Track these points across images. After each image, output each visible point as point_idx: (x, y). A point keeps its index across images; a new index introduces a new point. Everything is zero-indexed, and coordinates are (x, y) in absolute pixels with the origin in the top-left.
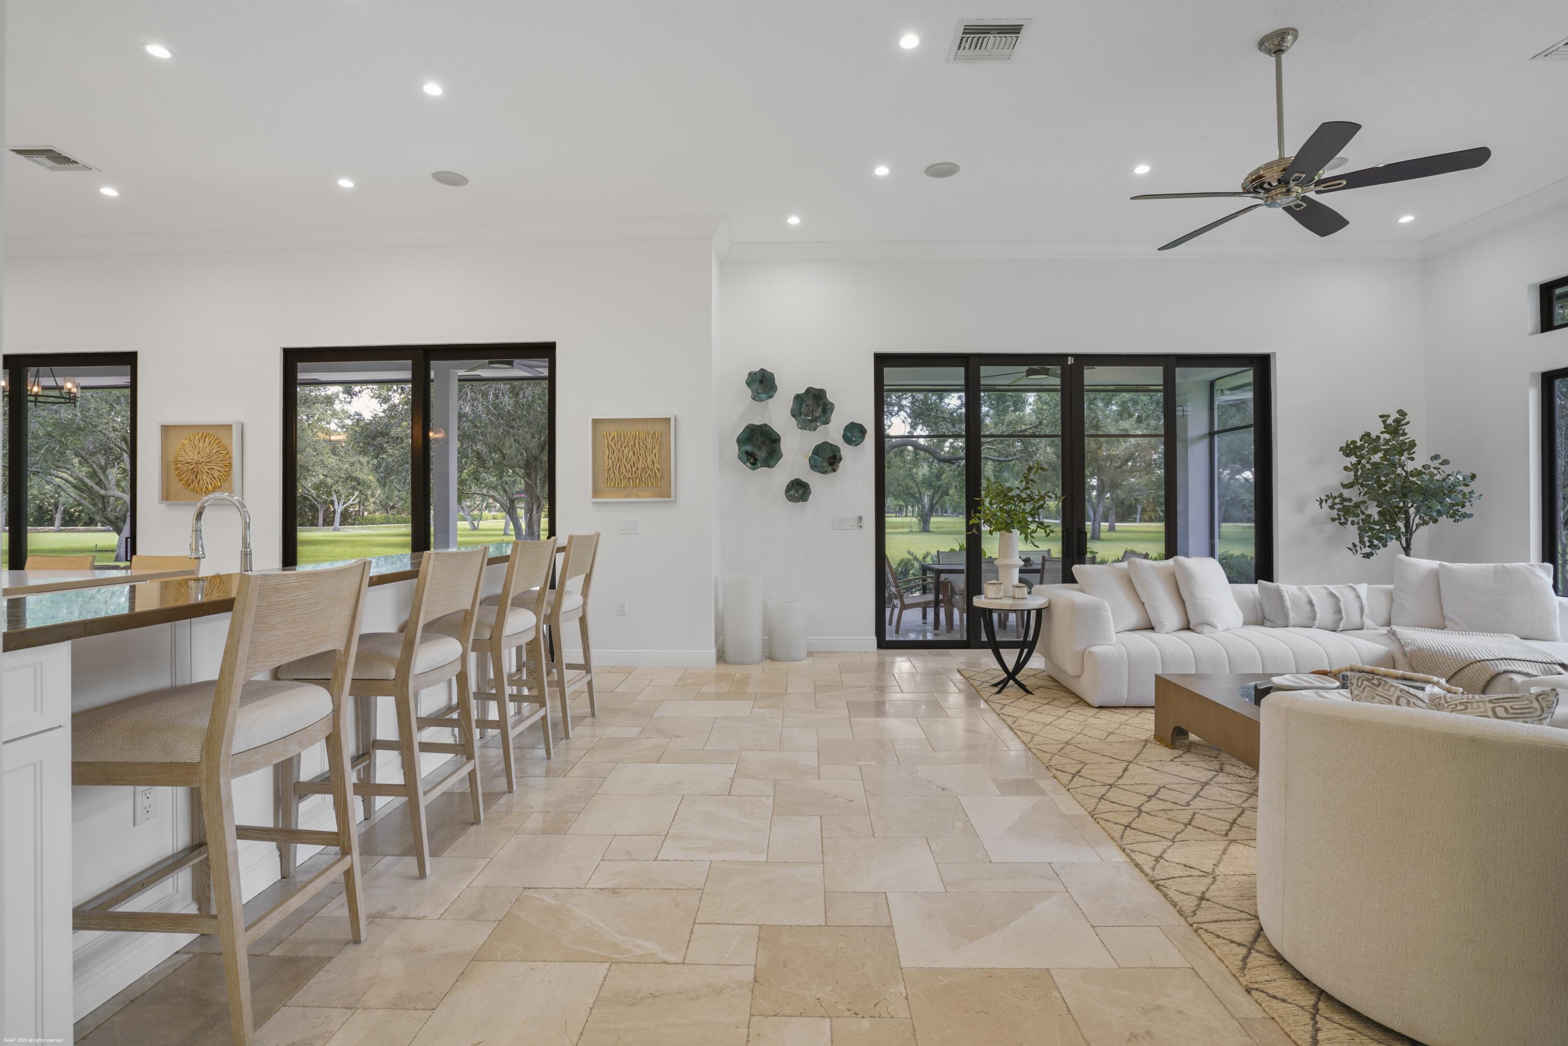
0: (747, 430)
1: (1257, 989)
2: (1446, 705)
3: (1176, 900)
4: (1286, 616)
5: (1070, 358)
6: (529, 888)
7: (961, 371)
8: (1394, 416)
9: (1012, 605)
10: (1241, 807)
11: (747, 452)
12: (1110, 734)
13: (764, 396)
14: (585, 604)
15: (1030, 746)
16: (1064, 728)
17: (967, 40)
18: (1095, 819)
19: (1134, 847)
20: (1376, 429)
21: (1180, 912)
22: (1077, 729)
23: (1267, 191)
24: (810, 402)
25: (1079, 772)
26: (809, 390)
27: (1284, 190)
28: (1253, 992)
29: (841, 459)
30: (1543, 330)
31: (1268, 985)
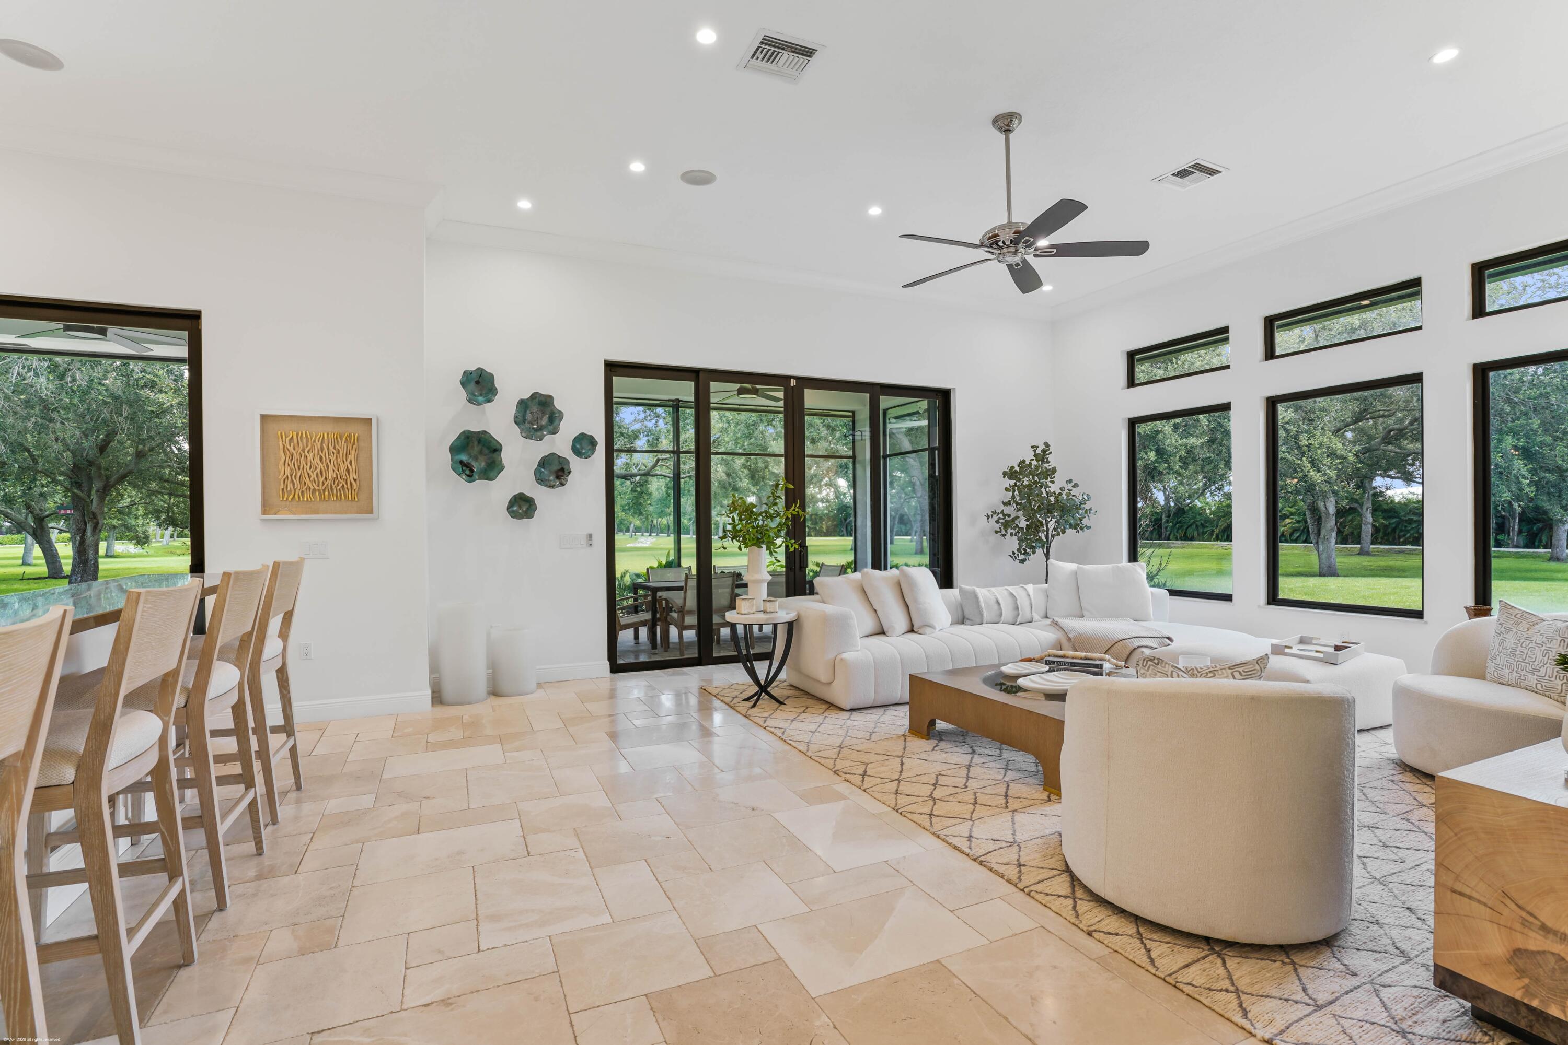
0: (463, 437)
1: (1095, 931)
2: (1199, 675)
3: (1001, 871)
4: (981, 615)
5: (792, 380)
6: (319, 1032)
7: (691, 385)
8: (1042, 447)
9: (768, 619)
10: (1004, 781)
11: (461, 462)
12: (872, 733)
13: (481, 399)
14: (285, 648)
15: (809, 754)
16: (831, 733)
17: (762, 51)
18: (901, 814)
19: (946, 832)
20: (1028, 456)
21: (1009, 881)
22: (842, 732)
23: (1000, 248)
24: (535, 409)
25: (865, 772)
26: (534, 396)
27: (1013, 250)
28: (1094, 934)
29: (569, 472)
30: (1129, 387)
31: (1101, 925)
